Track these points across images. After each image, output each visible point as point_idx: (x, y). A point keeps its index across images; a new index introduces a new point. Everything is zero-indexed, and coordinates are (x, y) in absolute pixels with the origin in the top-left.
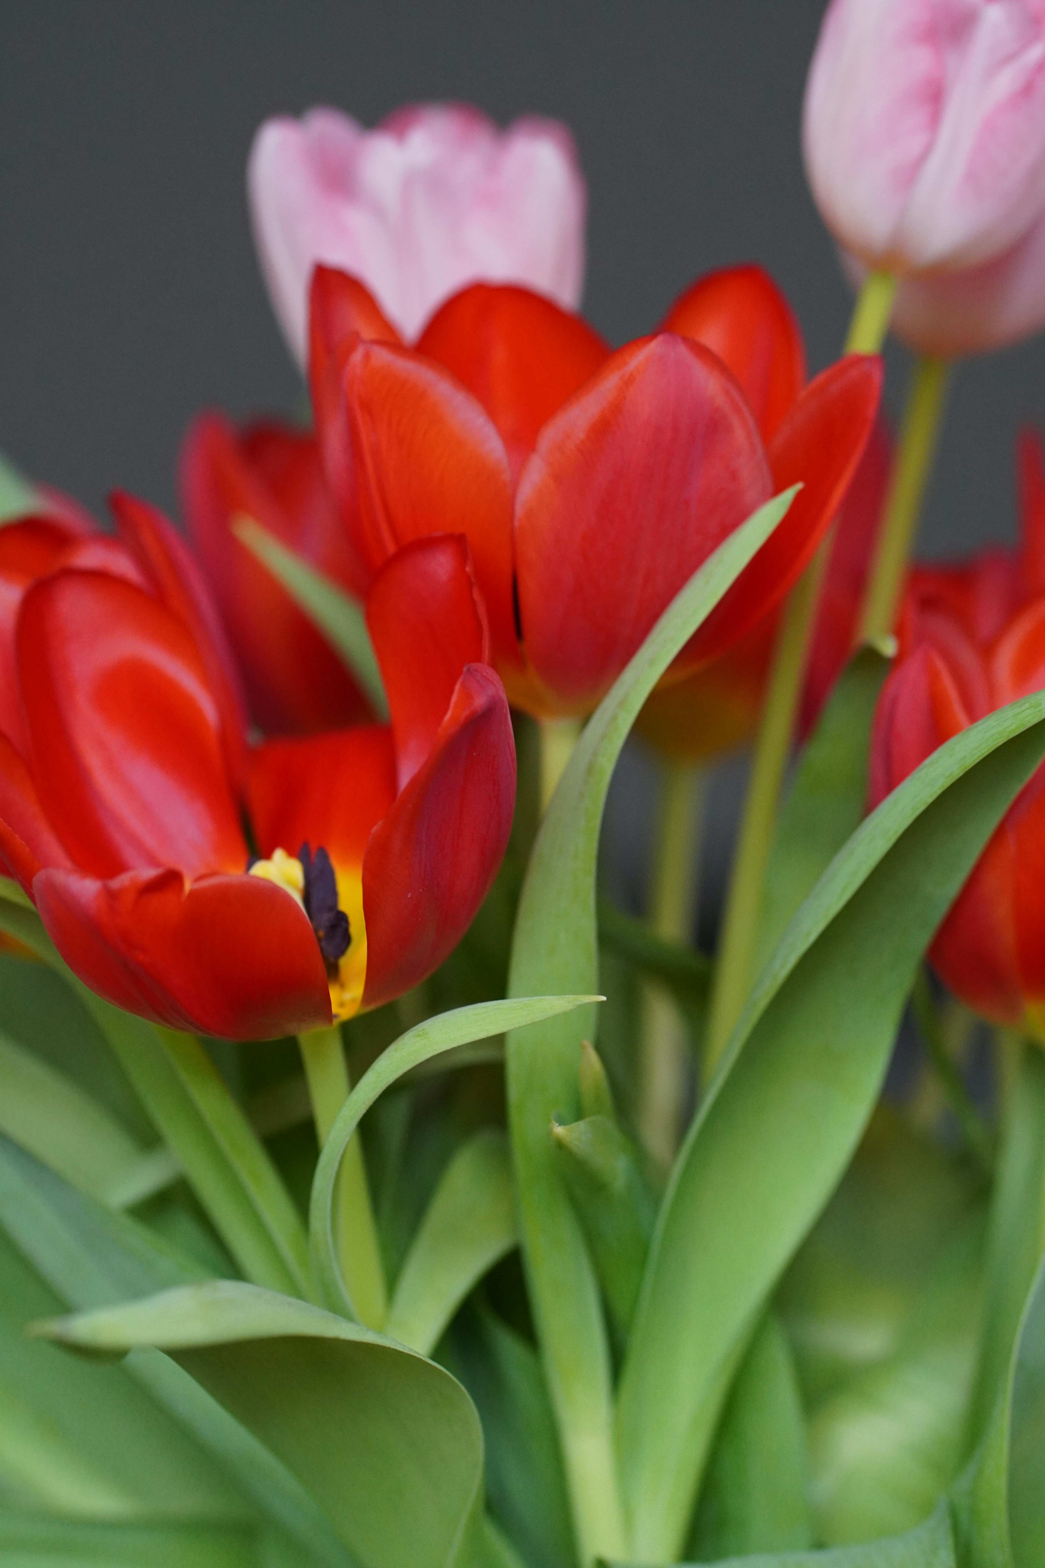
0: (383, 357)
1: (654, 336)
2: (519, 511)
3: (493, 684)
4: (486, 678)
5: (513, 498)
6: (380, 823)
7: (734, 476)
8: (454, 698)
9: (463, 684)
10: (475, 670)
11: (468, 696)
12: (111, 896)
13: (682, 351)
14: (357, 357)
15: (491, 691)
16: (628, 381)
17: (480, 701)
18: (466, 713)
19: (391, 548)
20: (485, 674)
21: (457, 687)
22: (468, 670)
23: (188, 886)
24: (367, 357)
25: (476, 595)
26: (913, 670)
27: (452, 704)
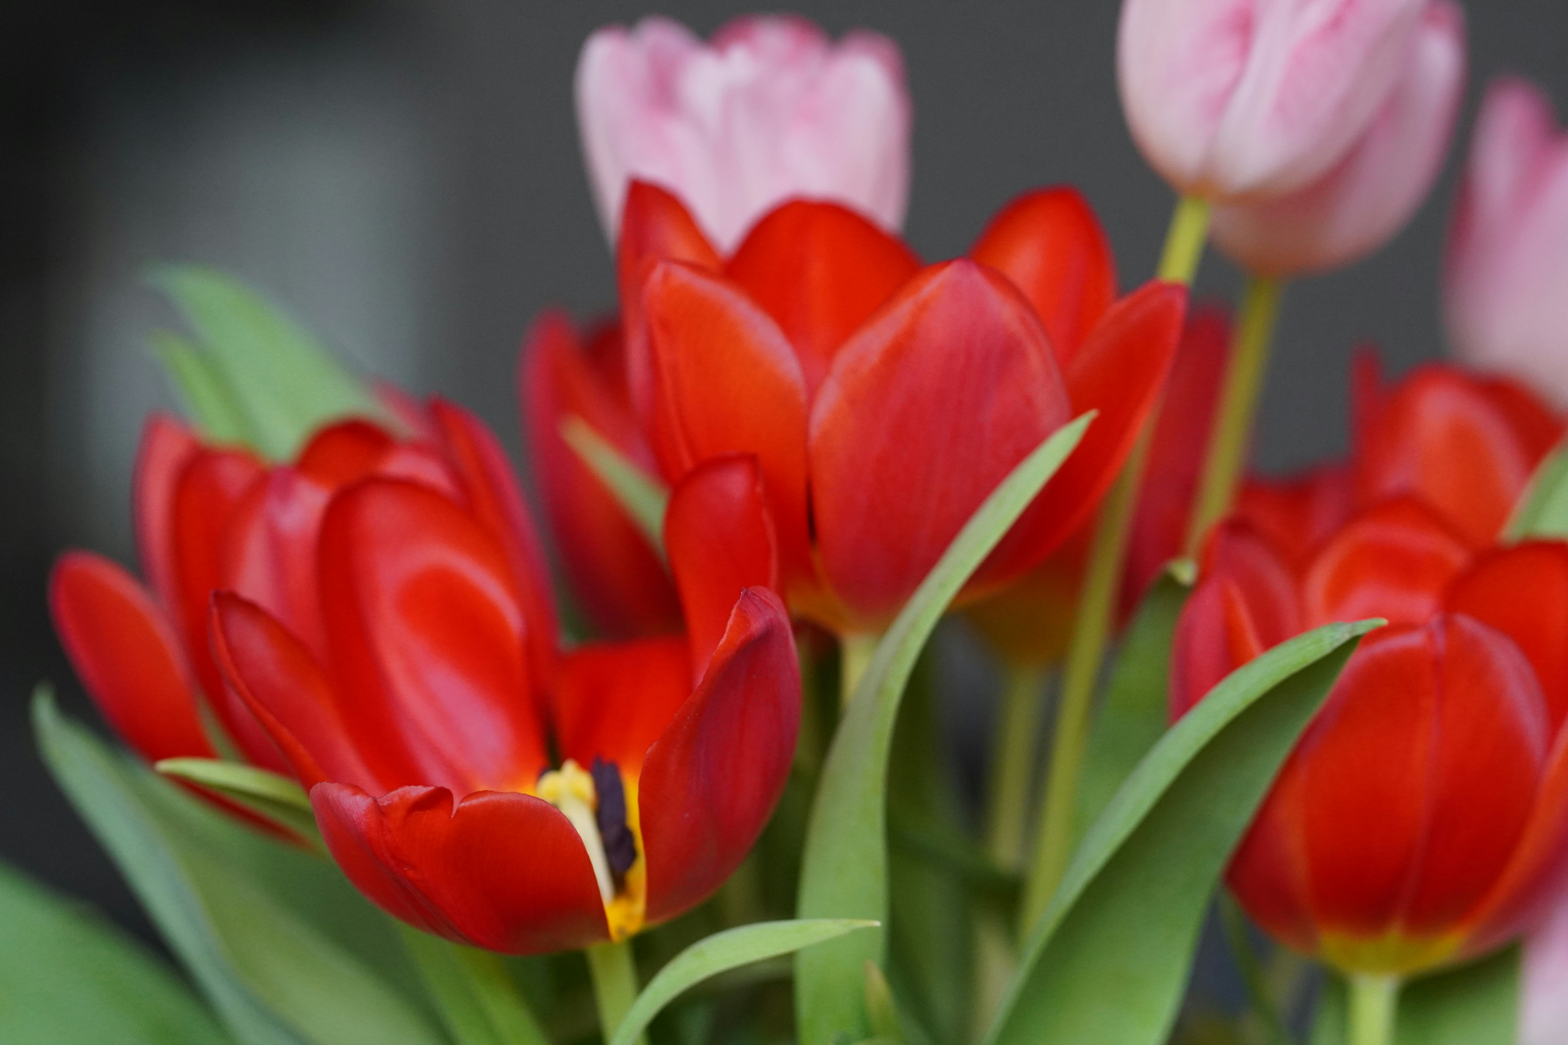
0: (682, 276)
1: (948, 263)
2: (815, 430)
3: (772, 607)
4: (765, 603)
5: (806, 420)
6: (655, 744)
7: (1029, 402)
8: (730, 622)
9: (739, 608)
10: (754, 594)
11: (744, 620)
12: (380, 812)
13: (976, 278)
14: (657, 275)
15: (769, 615)
16: (923, 307)
17: (757, 626)
18: (743, 637)
19: (688, 464)
20: (764, 598)
21: (734, 611)
22: (746, 594)
23: (457, 804)
24: (666, 276)
25: (766, 516)
26: (1209, 599)
27: (728, 629)
